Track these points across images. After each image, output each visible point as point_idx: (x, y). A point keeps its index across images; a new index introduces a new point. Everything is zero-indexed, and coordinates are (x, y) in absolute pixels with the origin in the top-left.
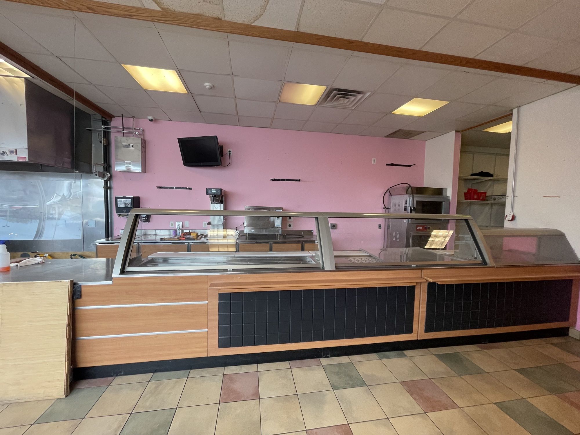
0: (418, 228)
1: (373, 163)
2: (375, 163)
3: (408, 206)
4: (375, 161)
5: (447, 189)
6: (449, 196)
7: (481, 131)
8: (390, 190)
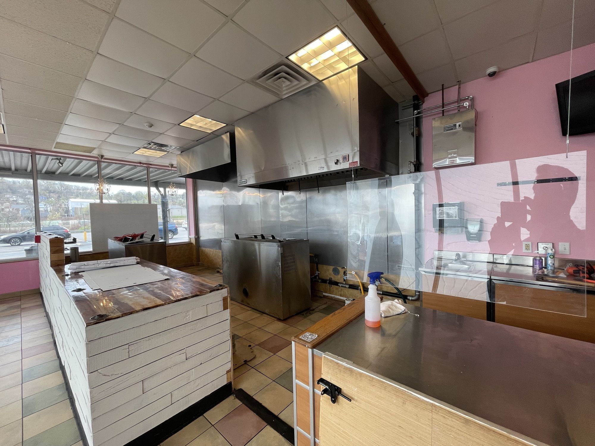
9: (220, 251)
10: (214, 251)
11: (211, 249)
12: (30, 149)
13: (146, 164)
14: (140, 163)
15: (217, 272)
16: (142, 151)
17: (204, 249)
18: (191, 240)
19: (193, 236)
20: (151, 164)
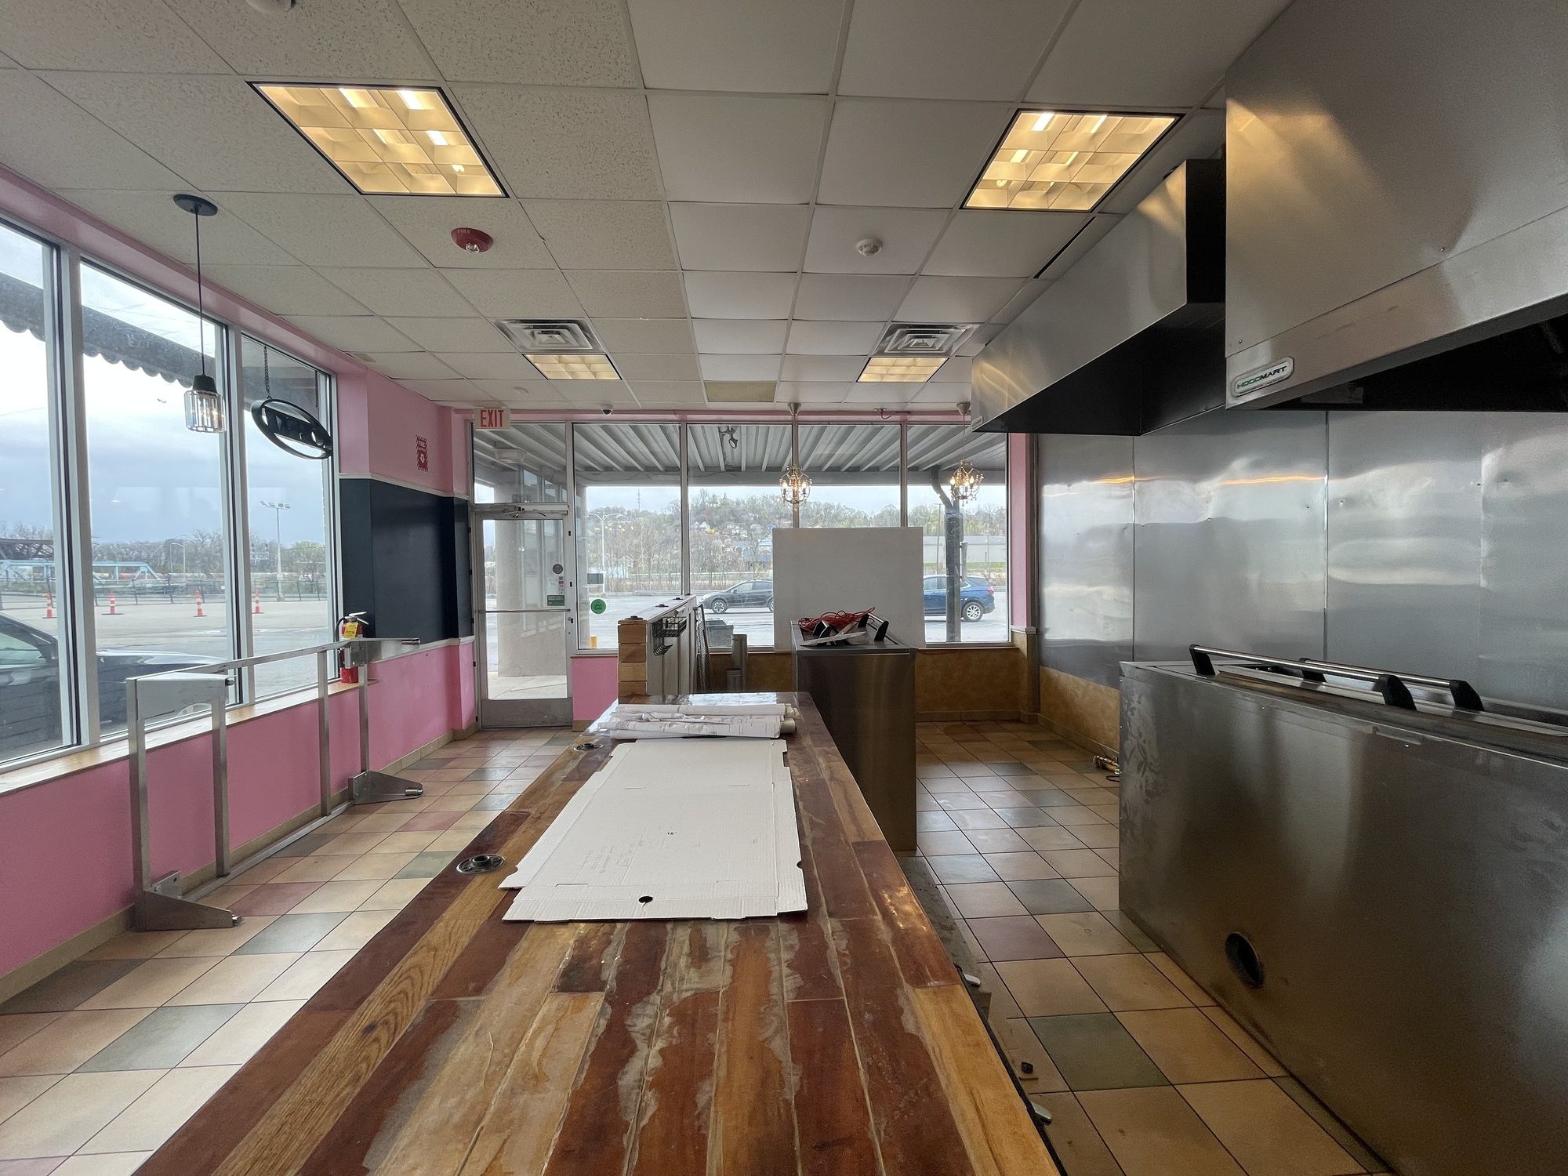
9: (1114, 692)
10: (1091, 687)
11: (1077, 679)
12: (675, 412)
13: (897, 412)
14: (882, 412)
15: (1098, 767)
16: (878, 370)
17: (1054, 672)
18: (1016, 636)
19: (1021, 626)
20: (909, 413)
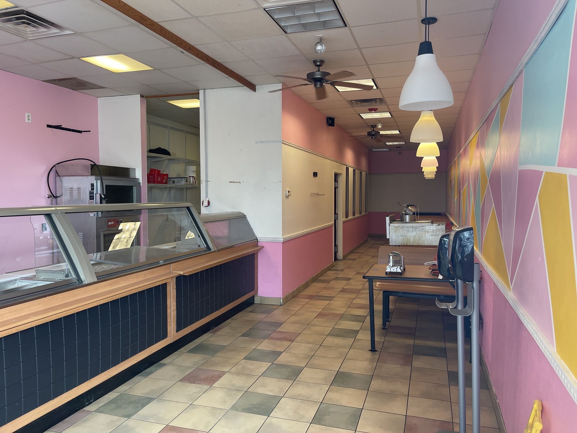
0: (109, 223)
1: (27, 121)
2: (30, 121)
3: (96, 193)
4: (30, 118)
5: (135, 169)
6: (139, 179)
7: (165, 101)
8: (58, 168)
